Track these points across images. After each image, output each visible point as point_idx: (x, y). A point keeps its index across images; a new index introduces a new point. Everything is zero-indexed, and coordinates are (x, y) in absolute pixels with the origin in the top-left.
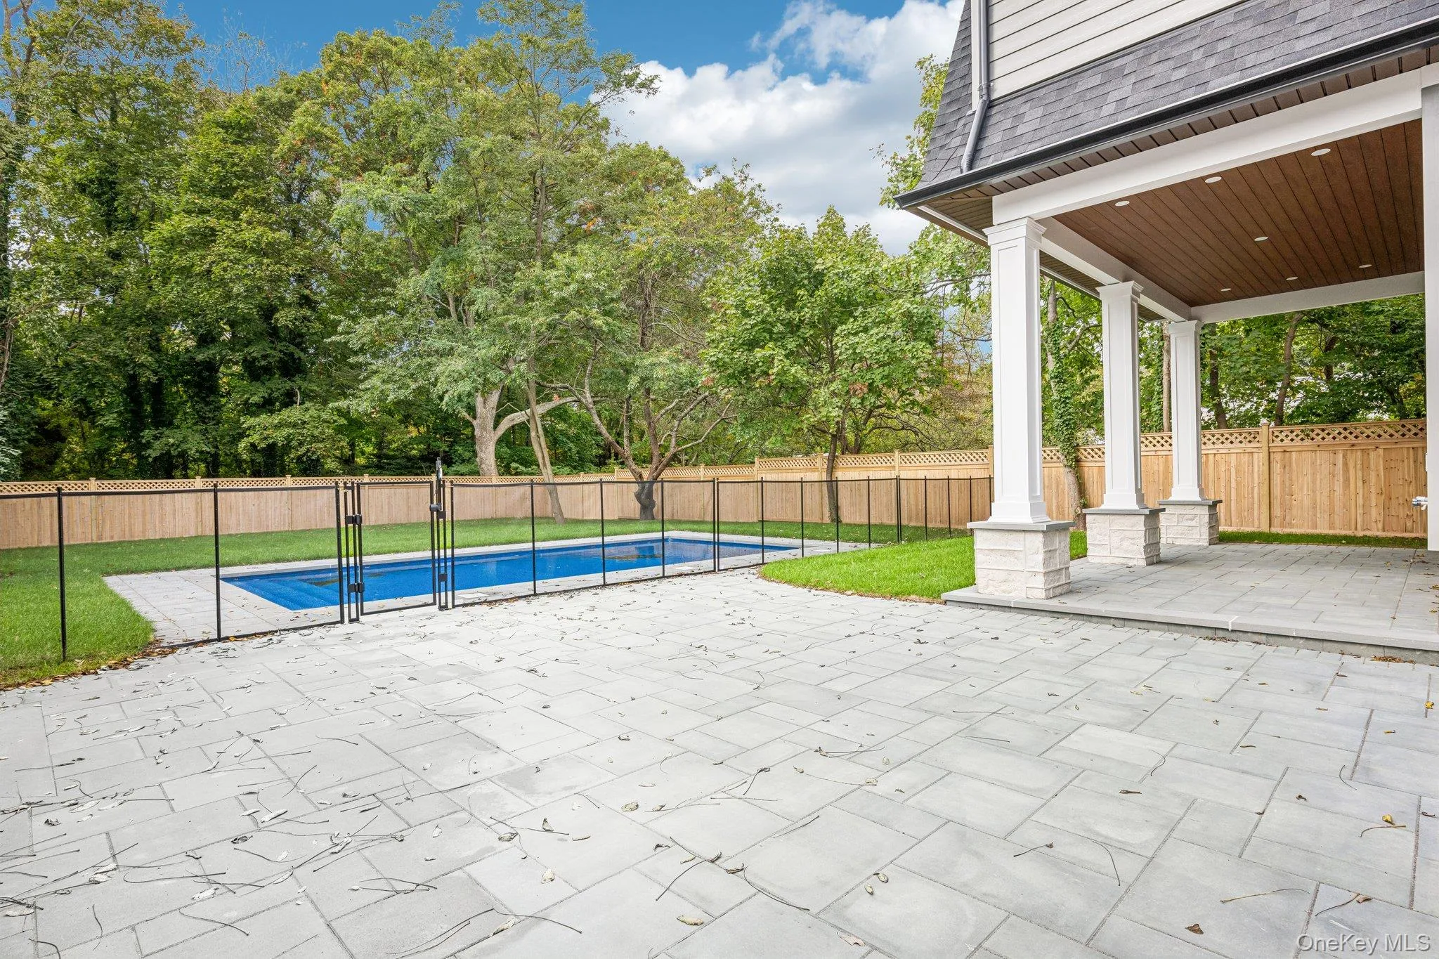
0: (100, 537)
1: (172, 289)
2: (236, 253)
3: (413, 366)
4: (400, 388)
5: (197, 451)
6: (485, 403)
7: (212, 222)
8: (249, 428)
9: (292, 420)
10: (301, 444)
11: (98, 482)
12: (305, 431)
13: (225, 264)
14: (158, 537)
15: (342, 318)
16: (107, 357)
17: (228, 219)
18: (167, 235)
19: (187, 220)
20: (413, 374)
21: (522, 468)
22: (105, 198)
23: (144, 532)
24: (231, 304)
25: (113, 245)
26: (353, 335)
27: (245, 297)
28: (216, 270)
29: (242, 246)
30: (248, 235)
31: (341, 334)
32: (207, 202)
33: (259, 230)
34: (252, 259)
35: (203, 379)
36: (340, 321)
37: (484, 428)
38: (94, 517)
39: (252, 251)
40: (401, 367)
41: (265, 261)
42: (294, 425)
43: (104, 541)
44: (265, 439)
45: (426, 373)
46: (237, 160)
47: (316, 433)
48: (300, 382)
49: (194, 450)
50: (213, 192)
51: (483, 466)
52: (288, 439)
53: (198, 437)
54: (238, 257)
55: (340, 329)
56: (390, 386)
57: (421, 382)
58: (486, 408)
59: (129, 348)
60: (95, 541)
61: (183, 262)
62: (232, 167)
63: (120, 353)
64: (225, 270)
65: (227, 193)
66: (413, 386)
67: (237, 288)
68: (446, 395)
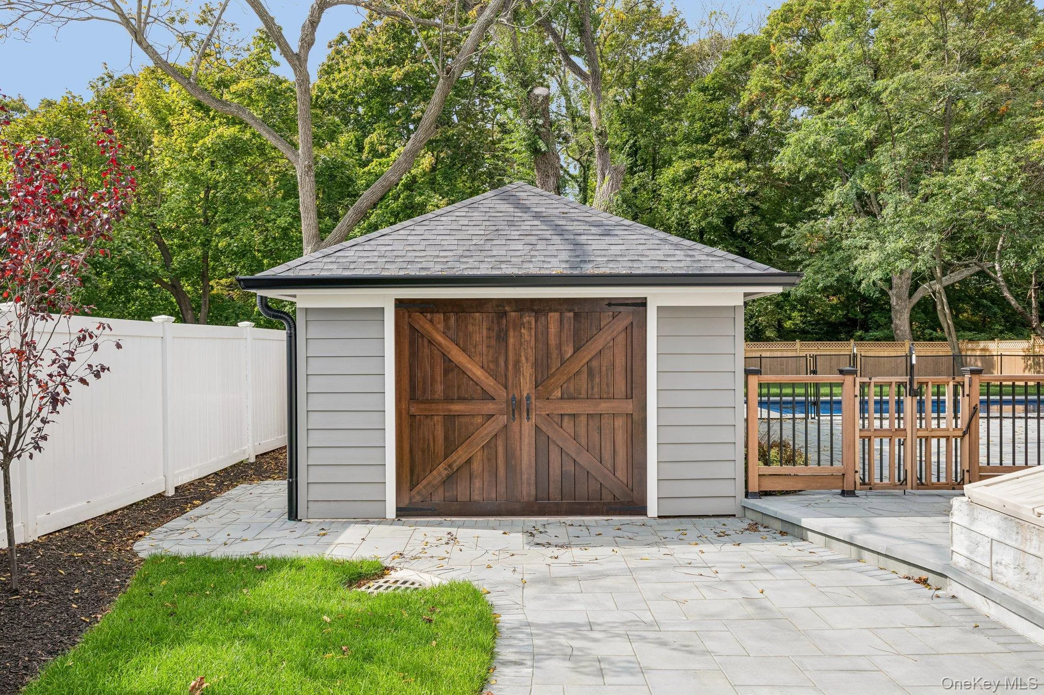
2: (712, 183)
3: (837, 259)
4: (827, 277)
13: (706, 192)
15: (784, 225)
17: (707, 158)
19: (682, 164)
20: (837, 265)
26: (792, 238)
27: (717, 214)
28: (700, 197)
29: (716, 177)
30: (719, 169)
31: (784, 238)
32: (693, 149)
33: (727, 163)
36: (783, 228)
37: (899, 298)
39: (722, 180)
40: (828, 260)
45: (847, 264)
46: (712, 114)
50: (697, 140)
51: (898, 331)
55: (783, 233)
56: (819, 276)
57: (843, 272)
62: (709, 120)
65: (705, 139)
66: (837, 275)
68: (863, 282)
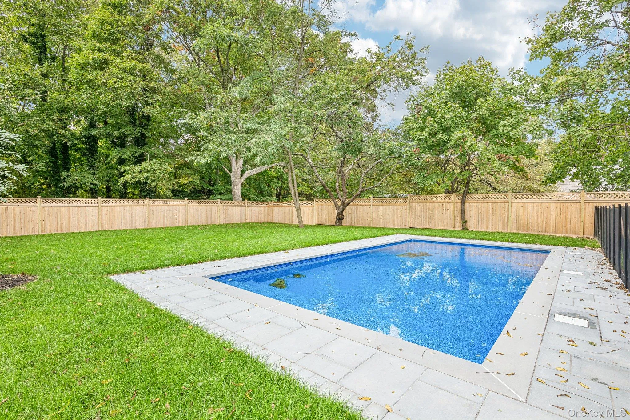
0: (43, 231)
1: (83, 92)
2: (121, 74)
5: (92, 184)
6: (237, 164)
7: (107, 56)
8: (124, 172)
9: (148, 168)
10: (153, 181)
11: (43, 199)
12: (155, 175)
13: (115, 79)
14: (76, 231)
16: (42, 131)
17: (115, 56)
18: (81, 61)
19: (92, 54)
21: (255, 197)
22: (39, 44)
23: (69, 228)
24: (118, 102)
25: (44, 70)
27: (126, 99)
28: (111, 82)
29: (125, 70)
32: (103, 46)
33: (134, 62)
34: (130, 78)
35: (91, 146)
37: (236, 177)
38: (40, 219)
39: (130, 73)
41: (137, 79)
42: (149, 171)
43: (46, 233)
44: (133, 178)
46: (119, 24)
47: (161, 176)
48: (148, 149)
49: (90, 183)
50: (106, 40)
51: (235, 196)
52: (147, 178)
53: (91, 176)
54: (123, 76)
58: (237, 167)
59: (55, 126)
60: (40, 233)
61: (90, 77)
62: (117, 27)
63: (50, 128)
64: (115, 82)
65: (114, 41)
67: (122, 93)
